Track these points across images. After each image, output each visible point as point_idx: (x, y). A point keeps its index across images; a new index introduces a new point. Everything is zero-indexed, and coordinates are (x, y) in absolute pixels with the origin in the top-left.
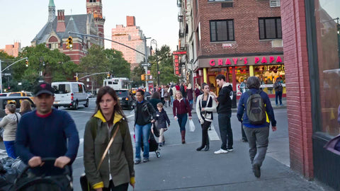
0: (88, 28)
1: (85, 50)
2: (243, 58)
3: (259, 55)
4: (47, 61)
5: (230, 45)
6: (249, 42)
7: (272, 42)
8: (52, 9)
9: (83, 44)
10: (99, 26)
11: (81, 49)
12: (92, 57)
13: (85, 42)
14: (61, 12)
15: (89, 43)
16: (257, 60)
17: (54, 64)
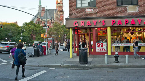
0: (55, 15)
1: (52, 25)
2: (102, 20)
3: (116, 18)
4: (33, 29)
5: (92, 10)
6: (107, 7)
7: (128, 8)
8: (40, 7)
9: (52, 22)
10: (61, 14)
11: (50, 24)
12: (55, 27)
13: (53, 21)
14: (44, 8)
15: (55, 22)
16: (114, 23)
17: (36, 30)
